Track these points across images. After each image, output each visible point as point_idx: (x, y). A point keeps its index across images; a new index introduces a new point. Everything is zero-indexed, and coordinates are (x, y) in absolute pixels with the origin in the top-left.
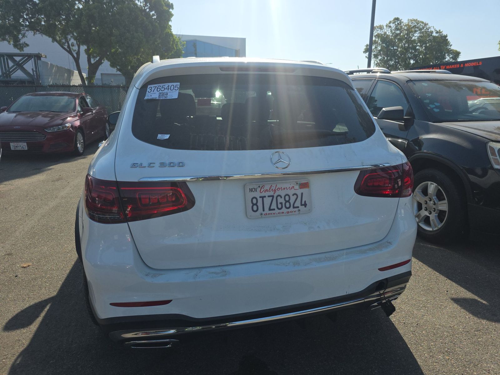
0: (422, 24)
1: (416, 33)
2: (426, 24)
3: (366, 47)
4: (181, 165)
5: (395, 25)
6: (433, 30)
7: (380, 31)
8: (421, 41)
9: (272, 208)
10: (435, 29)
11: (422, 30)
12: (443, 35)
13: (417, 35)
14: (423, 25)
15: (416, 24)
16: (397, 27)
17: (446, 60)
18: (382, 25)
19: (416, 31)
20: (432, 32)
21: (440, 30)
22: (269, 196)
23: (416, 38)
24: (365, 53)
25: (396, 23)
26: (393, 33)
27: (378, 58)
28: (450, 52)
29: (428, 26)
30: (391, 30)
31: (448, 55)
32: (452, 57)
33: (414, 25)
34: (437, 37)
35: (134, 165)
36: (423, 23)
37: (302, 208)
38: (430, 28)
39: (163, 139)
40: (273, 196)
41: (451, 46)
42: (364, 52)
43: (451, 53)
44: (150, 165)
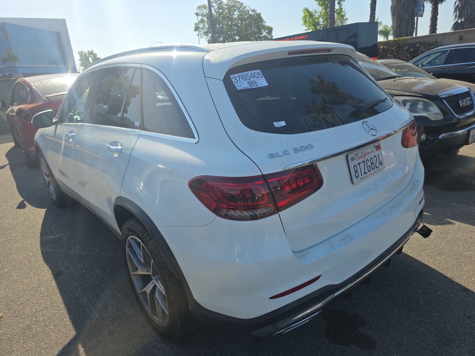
0: (238, 4)
1: (236, 12)
2: (242, 4)
3: (195, 26)
4: (310, 147)
5: (217, 4)
6: (249, 9)
7: (205, 10)
8: (241, 18)
9: (365, 172)
10: (250, 8)
11: (240, 9)
12: (258, 13)
13: (236, 13)
14: (240, 4)
15: (234, 4)
16: (219, 7)
17: (264, 35)
18: (206, 5)
19: (235, 10)
20: (249, 11)
21: (254, 9)
22: (362, 162)
23: (236, 16)
24: (196, 31)
25: (218, 3)
26: (217, 12)
27: (208, 35)
28: (265, 28)
29: (244, 6)
30: (214, 9)
31: (264, 31)
32: (267, 32)
33: (232, 4)
34: (253, 15)
35: (272, 156)
36: (239, 2)
37: (380, 166)
38: (246, 7)
39: (280, 126)
40: (364, 161)
41: (265, 22)
42: (194, 30)
43: (267, 29)
44: (286, 153)
